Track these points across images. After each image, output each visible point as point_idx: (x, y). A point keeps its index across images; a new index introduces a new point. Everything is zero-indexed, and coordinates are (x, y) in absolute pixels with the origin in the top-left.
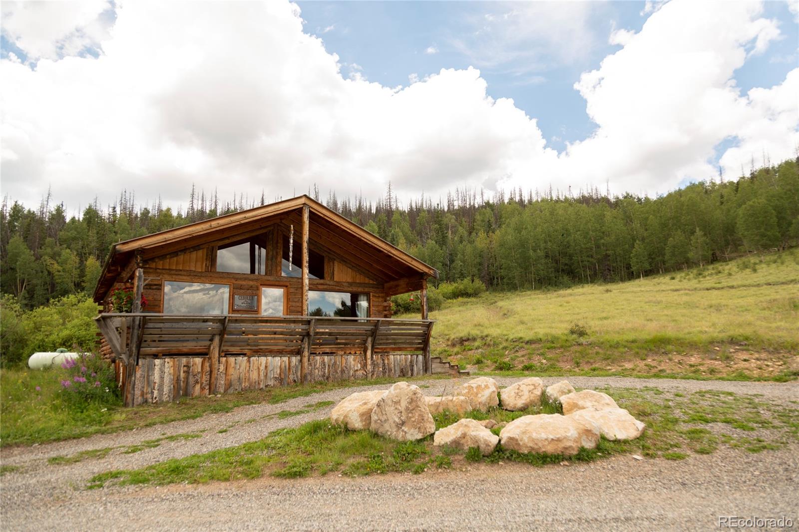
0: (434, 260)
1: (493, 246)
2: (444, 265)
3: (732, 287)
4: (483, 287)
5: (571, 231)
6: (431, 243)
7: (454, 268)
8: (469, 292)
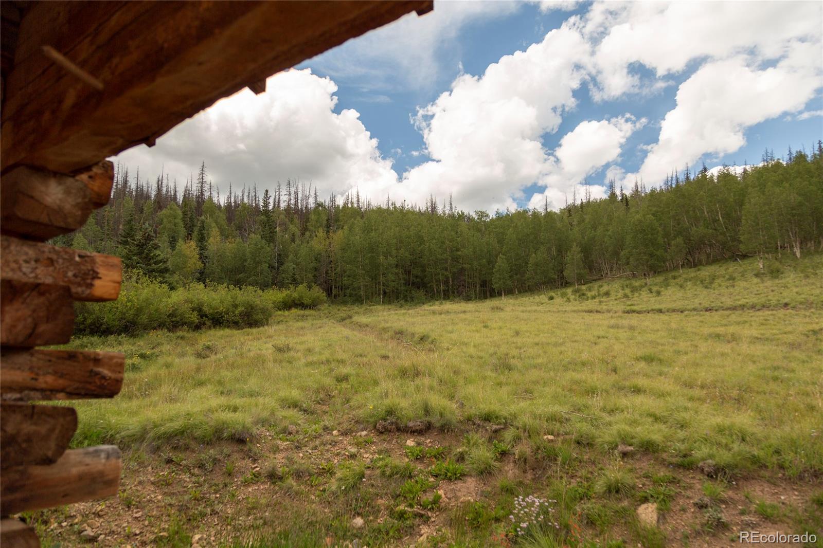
0: (257, 259)
1: (332, 249)
2: (271, 267)
3: (660, 311)
4: (323, 295)
5: (425, 239)
6: (255, 237)
7: (284, 271)
8: (305, 302)
